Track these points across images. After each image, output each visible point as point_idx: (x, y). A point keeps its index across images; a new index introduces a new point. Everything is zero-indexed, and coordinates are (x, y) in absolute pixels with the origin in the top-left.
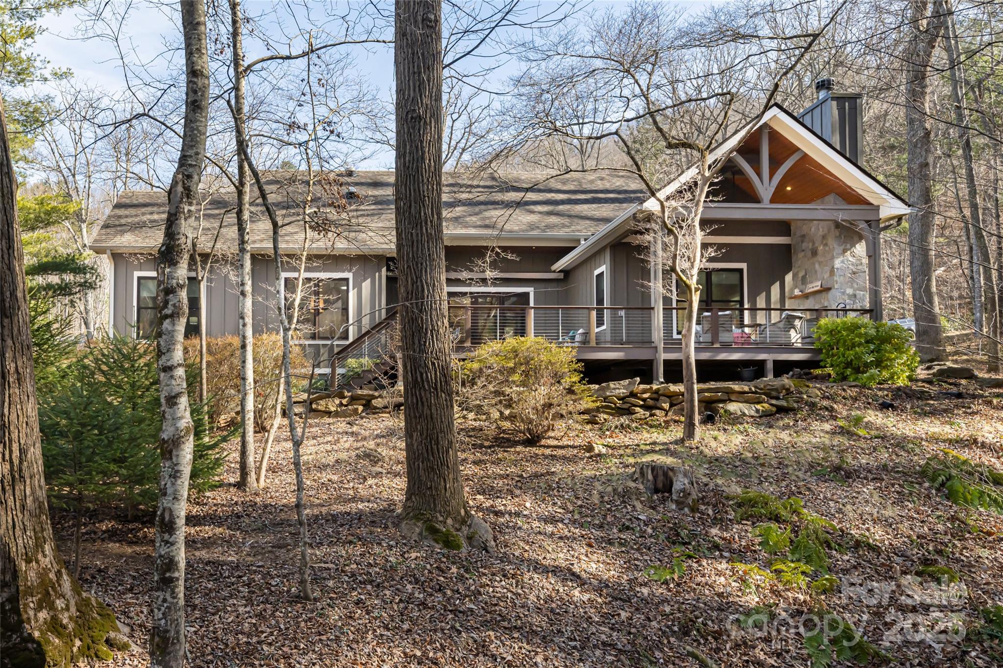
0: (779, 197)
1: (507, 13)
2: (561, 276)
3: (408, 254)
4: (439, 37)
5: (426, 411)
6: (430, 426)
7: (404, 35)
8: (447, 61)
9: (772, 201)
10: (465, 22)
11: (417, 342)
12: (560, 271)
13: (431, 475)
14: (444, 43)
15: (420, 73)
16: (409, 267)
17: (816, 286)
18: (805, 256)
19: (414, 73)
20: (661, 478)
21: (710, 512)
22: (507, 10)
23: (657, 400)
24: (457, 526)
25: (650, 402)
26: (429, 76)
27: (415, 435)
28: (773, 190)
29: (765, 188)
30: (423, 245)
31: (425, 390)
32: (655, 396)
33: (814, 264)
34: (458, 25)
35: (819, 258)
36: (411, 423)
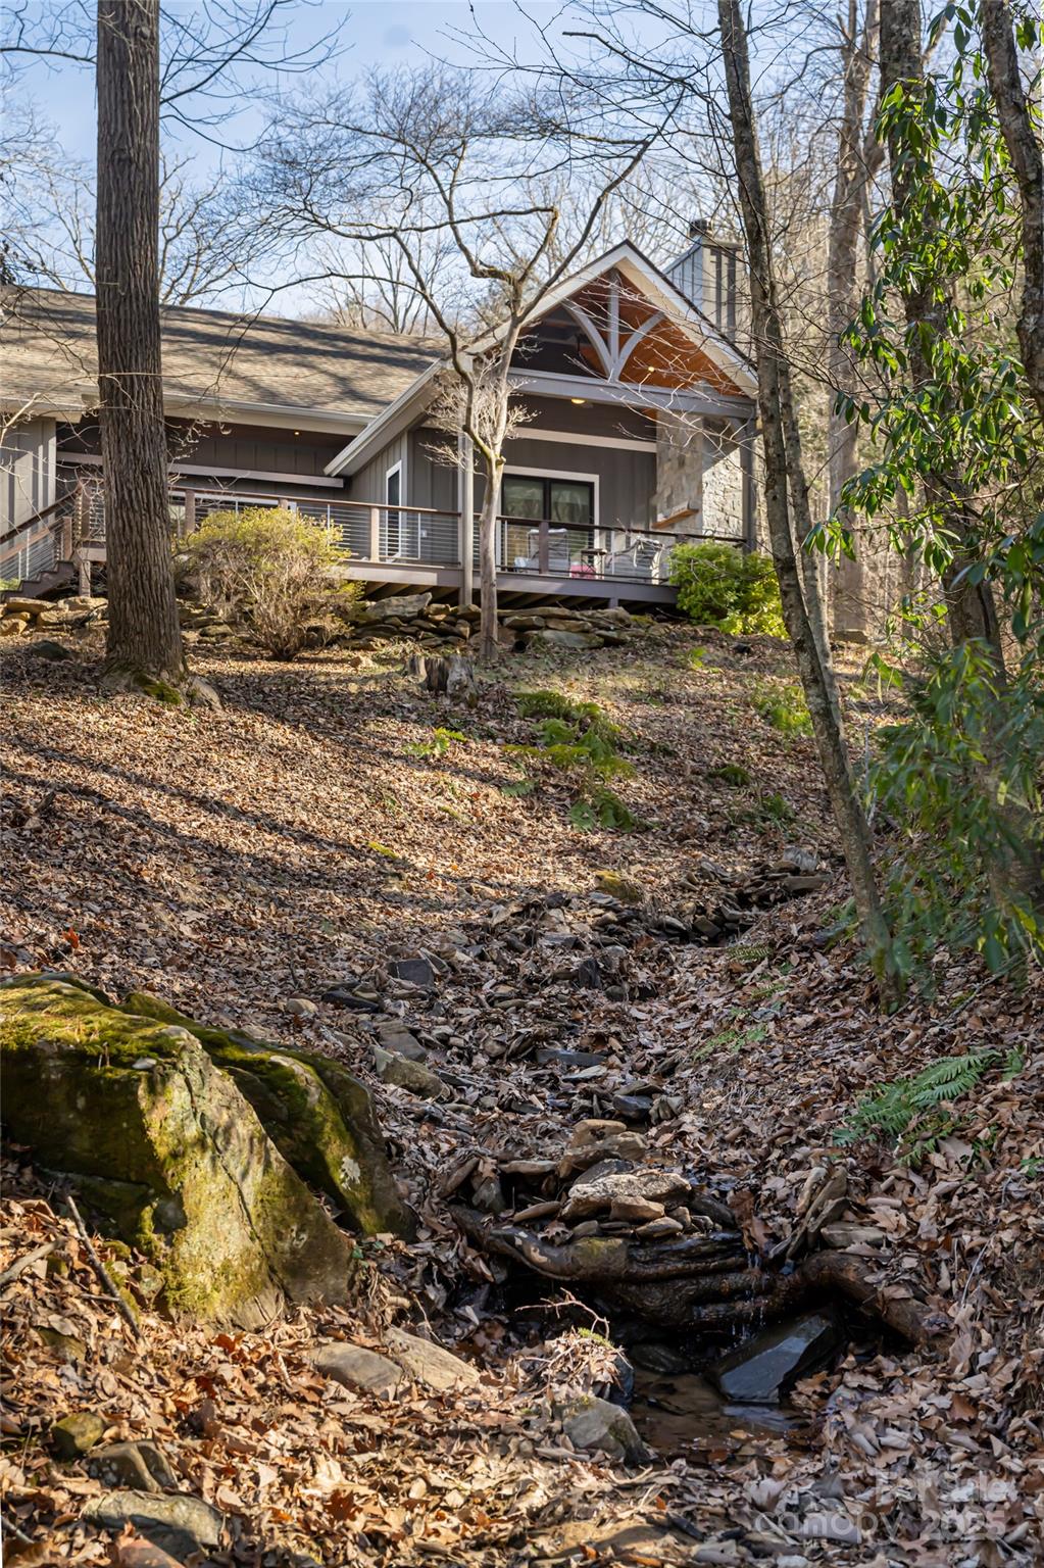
0: (630, 373)
1: (245, 45)
2: (340, 484)
3: (113, 337)
4: (156, 62)
5: (136, 538)
6: (141, 556)
7: (110, 50)
8: (165, 94)
9: (622, 378)
10: (189, 48)
11: (123, 450)
12: (337, 476)
13: (142, 617)
14: (162, 70)
15: (130, 103)
16: (114, 353)
17: (682, 507)
18: (671, 468)
19: (123, 102)
20: (436, 675)
21: (490, 707)
22: (244, 38)
23: (454, 624)
24: (174, 681)
25: (444, 626)
26: (142, 109)
27: (120, 568)
28: (623, 362)
29: (614, 360)
30: (132, 327)
31: (134, 512)
32: (452, 619)
33: (680, 478)
34: (181, 50)
35: (687, 469)
36: (116, 553)
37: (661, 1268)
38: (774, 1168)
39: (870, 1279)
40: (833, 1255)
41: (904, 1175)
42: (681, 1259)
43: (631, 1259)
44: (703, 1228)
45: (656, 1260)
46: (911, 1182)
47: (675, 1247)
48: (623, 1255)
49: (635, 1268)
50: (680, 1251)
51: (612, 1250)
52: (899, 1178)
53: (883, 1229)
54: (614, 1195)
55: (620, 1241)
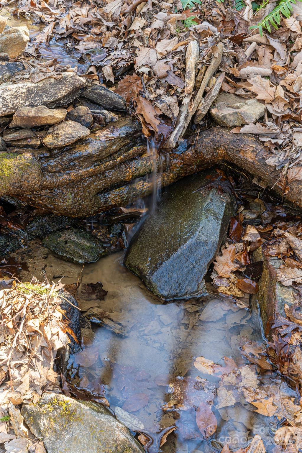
37: (73, 174)
38: (140, 38)
39: (271, 161)
40: (227, 136)
41: (264, 41)
42: (92, 164)
43: (43, 170)
44: (104, 124)
45: (67, 168)
46: (271, 47)
47: (84, 153)
48: (35, 171)
49: (48, 180)
50: (91, 156)
51: (23, 168)
52: (259, 44)
53: (263, 101)
54: (16, 108)
55: (28, 155)
